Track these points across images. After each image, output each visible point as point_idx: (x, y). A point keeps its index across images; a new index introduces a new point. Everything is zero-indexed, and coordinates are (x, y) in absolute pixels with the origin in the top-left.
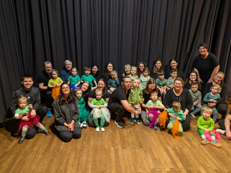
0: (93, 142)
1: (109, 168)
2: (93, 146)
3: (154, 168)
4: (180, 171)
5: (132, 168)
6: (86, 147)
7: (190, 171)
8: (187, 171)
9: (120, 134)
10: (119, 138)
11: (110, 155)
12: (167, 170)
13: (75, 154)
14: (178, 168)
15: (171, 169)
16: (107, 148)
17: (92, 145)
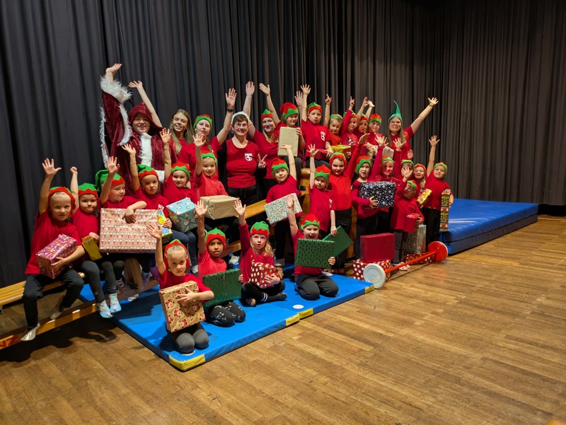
0: (98, 364)
1: (186, 384)
2: (106, 368)
3: (272, 344)
4: (315, 331)
6: (86, 377)
7: (328, 326)
8: (325, 327)
12: (295, 338)
13: (69, 400)
14: (308, 329)
15: (300, 334)
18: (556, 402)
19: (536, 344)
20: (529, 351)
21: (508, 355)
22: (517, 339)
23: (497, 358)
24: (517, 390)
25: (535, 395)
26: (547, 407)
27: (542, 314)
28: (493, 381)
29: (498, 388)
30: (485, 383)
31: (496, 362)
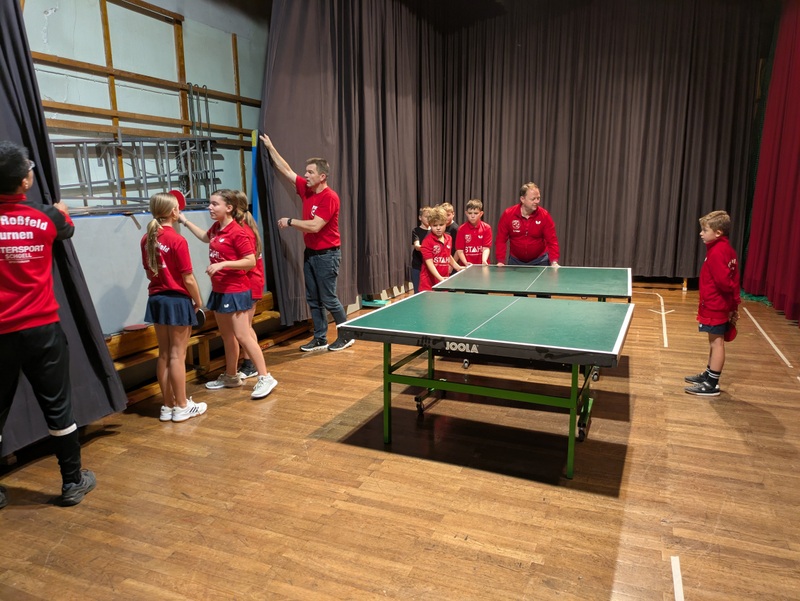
0: (269, 532)
1: (414, 530)
2: (288, 535)
5: (440, 495)
6: (273, 552)
9: (285, 472)
10: (308, 479)
11: (363, 515)
13: (290, 582)
15: (476, 452)
16: (328, 513)
17: (281, 536)
18: (756, 473)
19: (695, 424)
20: (696, 432)
21: (683, 438)
22: (676, 422)
23: (679, 444)
24: (720, 469)
25: (737, 471)
26: (754, 479)
27: (672, 394)
28: (696, 465)
29: (706, 471)
30: (692, 468)
31: (681, 447)
